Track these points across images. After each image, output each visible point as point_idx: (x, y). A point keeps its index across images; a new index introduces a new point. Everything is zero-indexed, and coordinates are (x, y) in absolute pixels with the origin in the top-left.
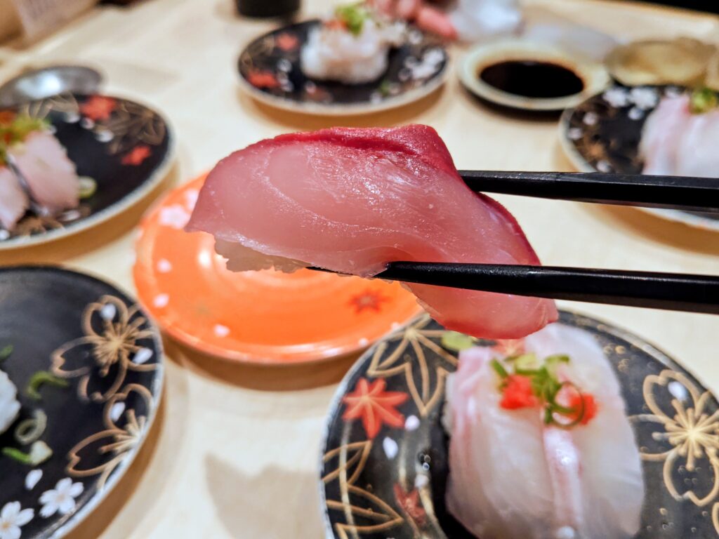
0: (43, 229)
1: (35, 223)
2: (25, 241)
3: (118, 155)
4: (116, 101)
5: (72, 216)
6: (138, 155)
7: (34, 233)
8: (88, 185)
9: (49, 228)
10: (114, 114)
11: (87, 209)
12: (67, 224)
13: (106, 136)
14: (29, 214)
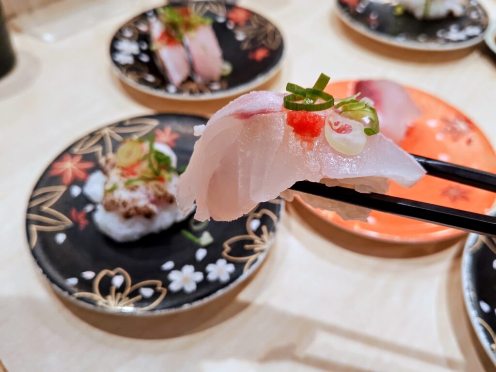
0: (198, 91)
1: (193, 86)
2: (185, 97)
3: (247, 52)
4: (250, 14)
5: (216, 87)
6: (260, 54)
7: (192, 92)
8: (227, 68)
9: (201, 92)
10: (248, 22)
11: (225, 84)
12: (213, 91)
13: (240, 36)
14: (189, 79)
